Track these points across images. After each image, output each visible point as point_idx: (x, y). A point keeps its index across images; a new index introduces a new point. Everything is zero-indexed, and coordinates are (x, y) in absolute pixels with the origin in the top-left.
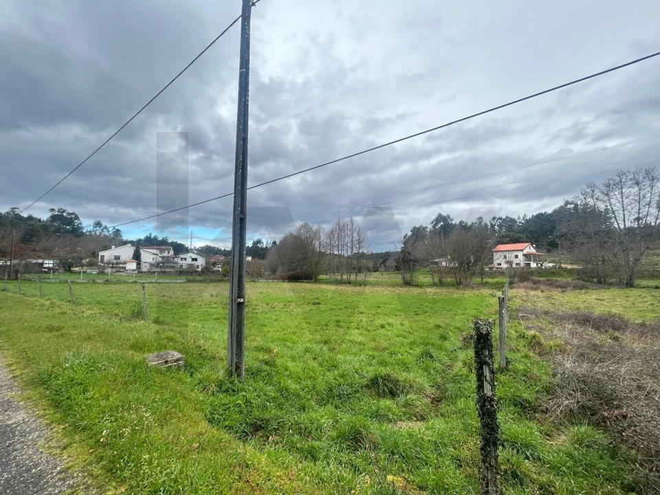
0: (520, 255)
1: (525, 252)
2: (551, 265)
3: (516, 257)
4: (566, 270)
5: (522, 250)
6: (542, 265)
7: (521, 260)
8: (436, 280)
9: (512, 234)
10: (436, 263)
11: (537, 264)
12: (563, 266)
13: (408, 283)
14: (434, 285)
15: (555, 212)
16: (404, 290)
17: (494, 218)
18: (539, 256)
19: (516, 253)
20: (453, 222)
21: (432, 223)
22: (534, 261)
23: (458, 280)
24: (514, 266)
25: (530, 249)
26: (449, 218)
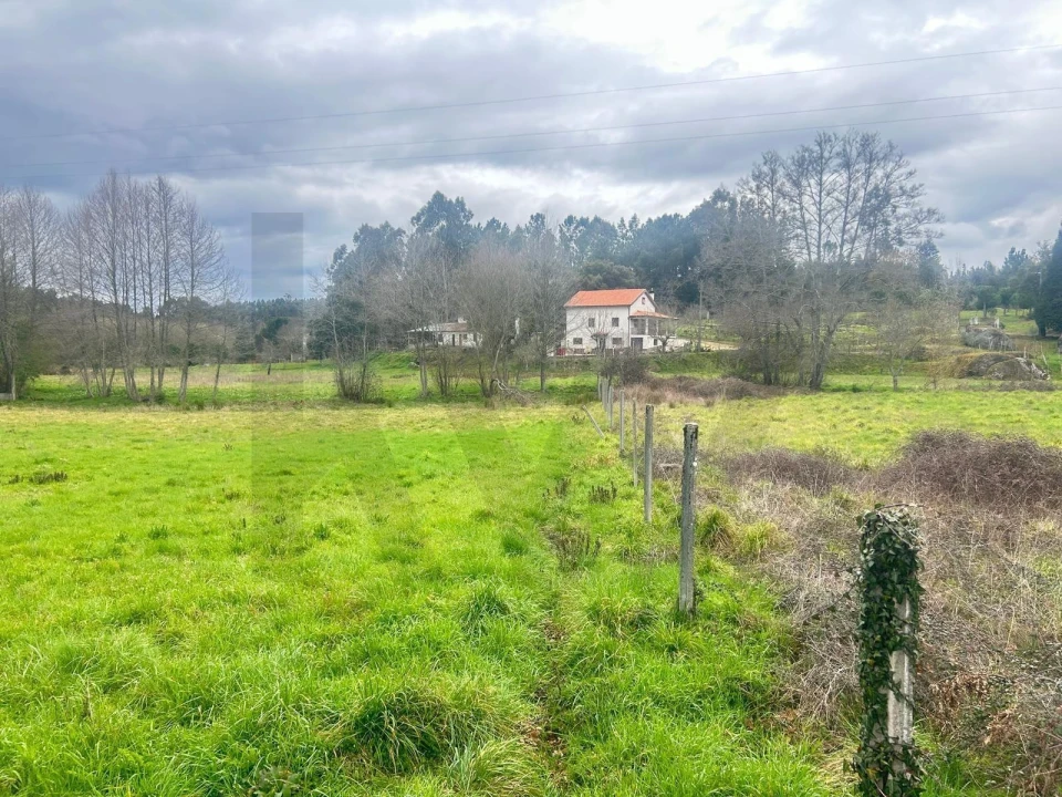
0: (623, 315)
1: (633, 311)
2: (681, 343)
3: (615, 321)
4: (707, 353)
5: (629, 306)
6: (665, 344)
7: (625, 329)
8: (431, 384)
9: (607, 264)
10: (428, 336)
11: (655, 342)
12: (703, 345)
13: (352, 395)
14: (425, 398)
15: (695, 215)
16: (348, 415)
17: (570, 220)
18: (662, 320)
19: (615, 313)
20: (473, 222)
21: (417, 218)
22: (652, 332)
23: (488, 381)
24: (609, 345)
25: (643, 304)
26: (463, 209)
